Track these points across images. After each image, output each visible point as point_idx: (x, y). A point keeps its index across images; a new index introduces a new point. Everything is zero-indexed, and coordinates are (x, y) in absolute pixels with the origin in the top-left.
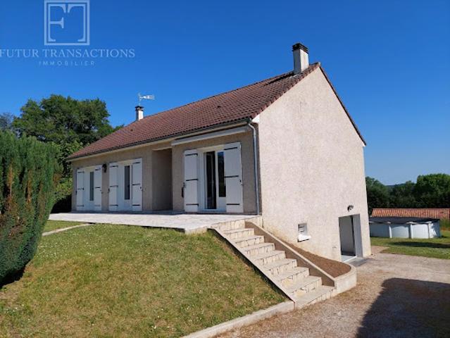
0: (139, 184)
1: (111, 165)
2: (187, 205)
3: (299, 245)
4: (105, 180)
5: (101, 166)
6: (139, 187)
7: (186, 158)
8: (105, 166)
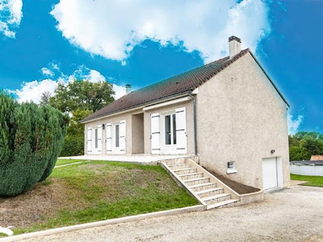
0: (124, 137)
1: (107, 124)
2: (153, 149)
3: (228, 177)
4: (104, 134)
5: (101, 126)
6: (123, 138)
7: (152, 119)
8: (103, 125)
